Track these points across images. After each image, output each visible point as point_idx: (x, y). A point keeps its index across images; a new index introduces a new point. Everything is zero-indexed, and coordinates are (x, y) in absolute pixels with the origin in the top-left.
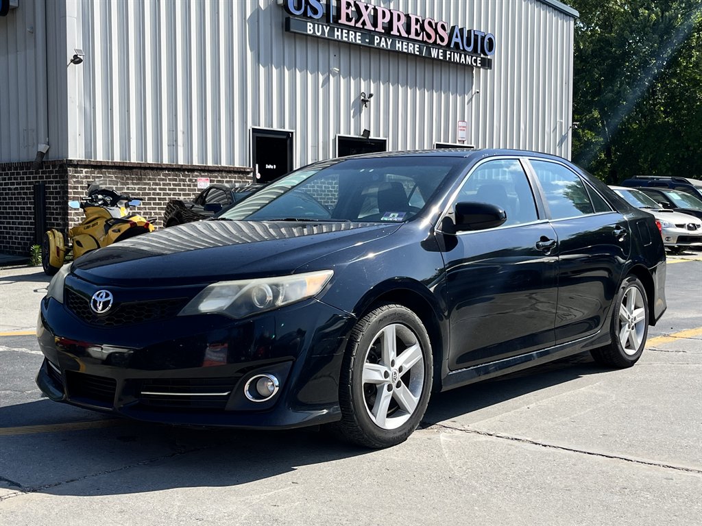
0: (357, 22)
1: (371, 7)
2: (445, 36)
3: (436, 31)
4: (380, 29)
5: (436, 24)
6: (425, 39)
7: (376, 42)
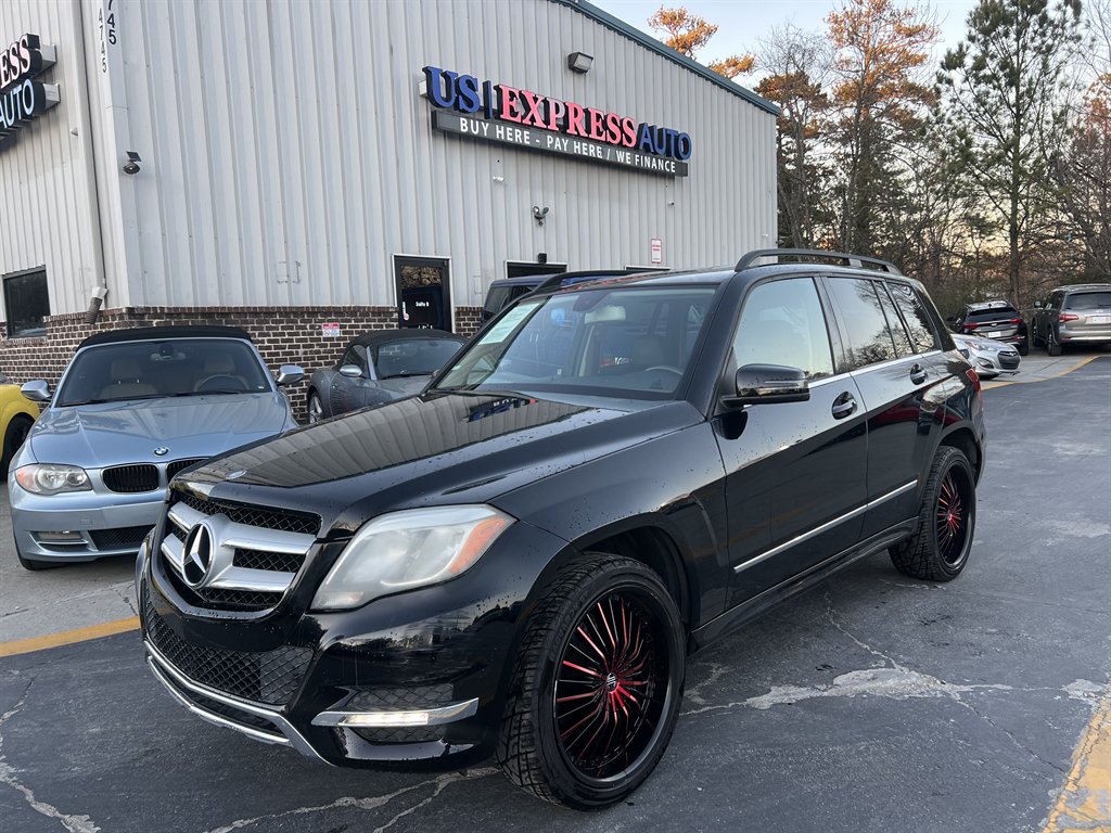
0: (523, 118)
1: (540, 99)
2: (633, 135)
3: (621, 128)
4: (553, 126)
5: (621, 121)
6: (609, 139)
7: (549, 143)
